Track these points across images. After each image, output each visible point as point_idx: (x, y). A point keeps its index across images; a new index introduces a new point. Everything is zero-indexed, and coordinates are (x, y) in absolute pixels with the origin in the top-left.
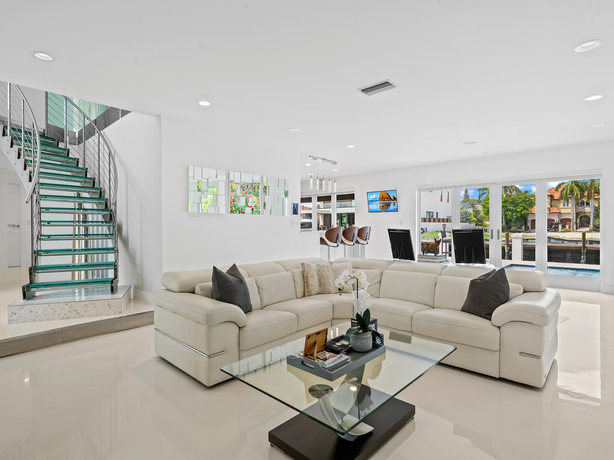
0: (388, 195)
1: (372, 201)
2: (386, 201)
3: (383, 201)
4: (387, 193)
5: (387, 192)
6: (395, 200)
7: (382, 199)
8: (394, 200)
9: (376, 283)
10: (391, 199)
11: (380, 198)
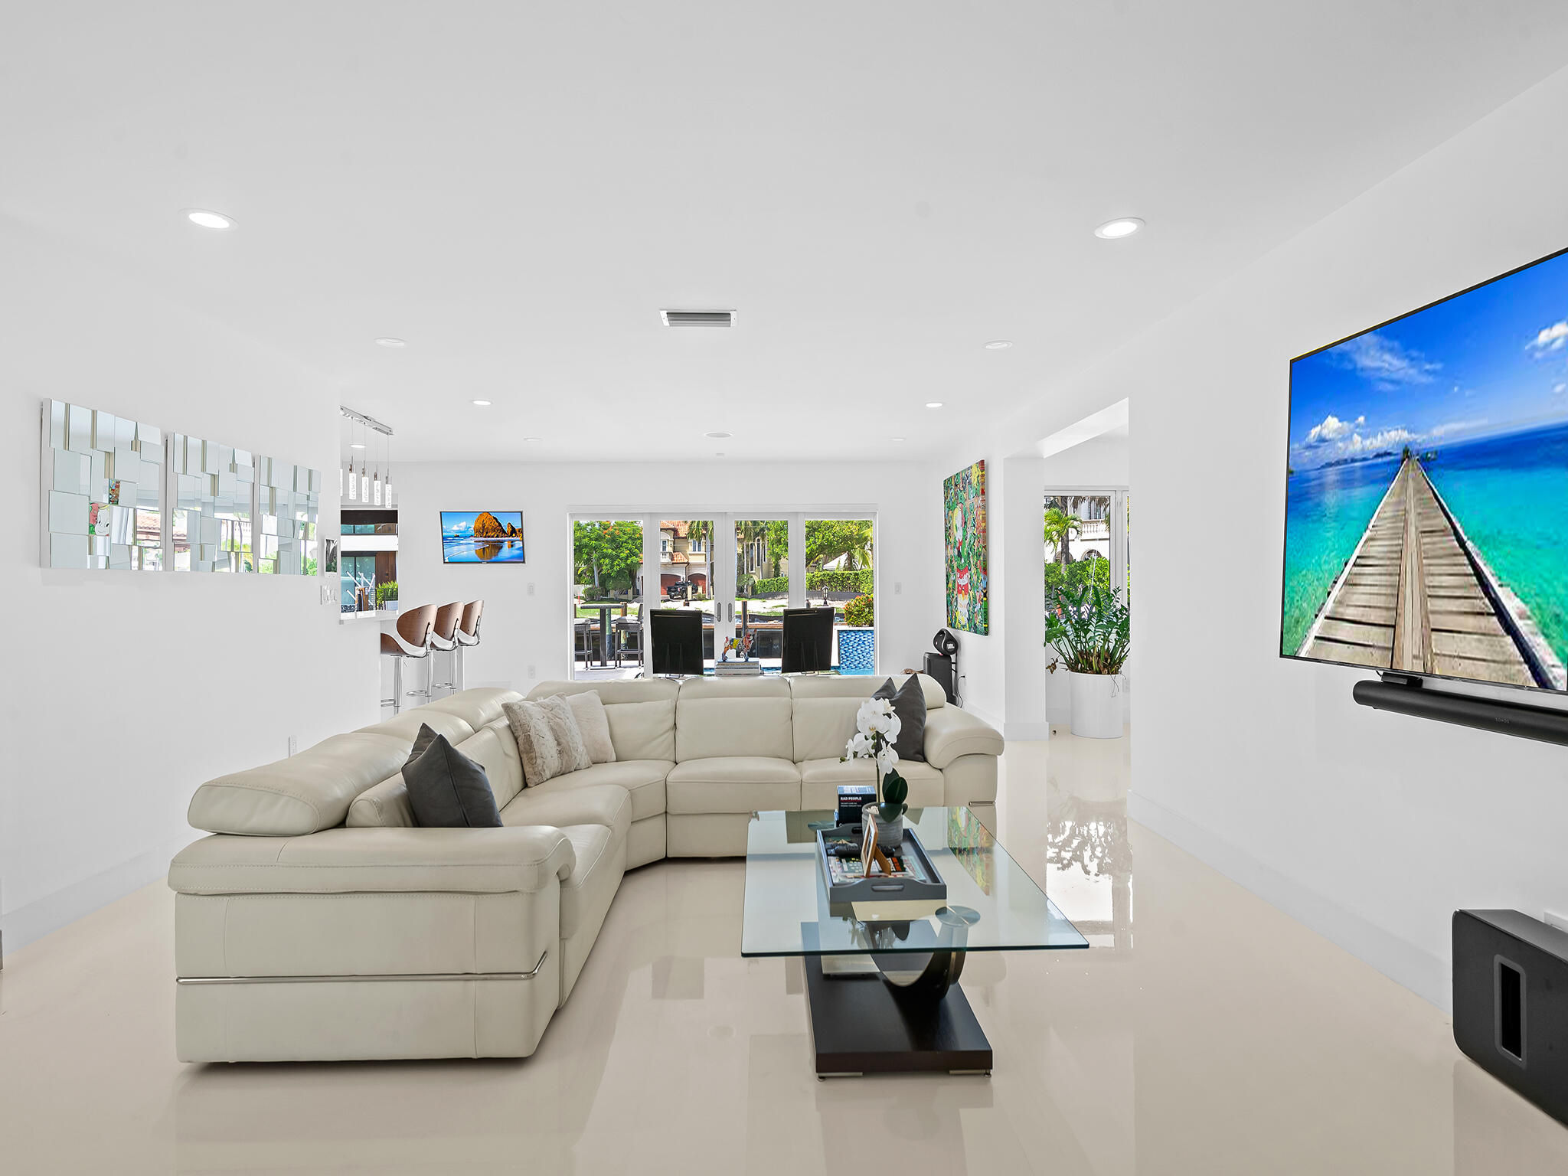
0: (497, 521)
1: (458, 536)
2: (493, 537)
3: (485, 537)
4: (495, 518)
5: (493, 515)
6: (514, 535)
7: (482, 531)
8: (511, 535)
9: (667, 731)
10: (504, 532)
11: (477, 531)
